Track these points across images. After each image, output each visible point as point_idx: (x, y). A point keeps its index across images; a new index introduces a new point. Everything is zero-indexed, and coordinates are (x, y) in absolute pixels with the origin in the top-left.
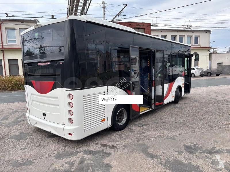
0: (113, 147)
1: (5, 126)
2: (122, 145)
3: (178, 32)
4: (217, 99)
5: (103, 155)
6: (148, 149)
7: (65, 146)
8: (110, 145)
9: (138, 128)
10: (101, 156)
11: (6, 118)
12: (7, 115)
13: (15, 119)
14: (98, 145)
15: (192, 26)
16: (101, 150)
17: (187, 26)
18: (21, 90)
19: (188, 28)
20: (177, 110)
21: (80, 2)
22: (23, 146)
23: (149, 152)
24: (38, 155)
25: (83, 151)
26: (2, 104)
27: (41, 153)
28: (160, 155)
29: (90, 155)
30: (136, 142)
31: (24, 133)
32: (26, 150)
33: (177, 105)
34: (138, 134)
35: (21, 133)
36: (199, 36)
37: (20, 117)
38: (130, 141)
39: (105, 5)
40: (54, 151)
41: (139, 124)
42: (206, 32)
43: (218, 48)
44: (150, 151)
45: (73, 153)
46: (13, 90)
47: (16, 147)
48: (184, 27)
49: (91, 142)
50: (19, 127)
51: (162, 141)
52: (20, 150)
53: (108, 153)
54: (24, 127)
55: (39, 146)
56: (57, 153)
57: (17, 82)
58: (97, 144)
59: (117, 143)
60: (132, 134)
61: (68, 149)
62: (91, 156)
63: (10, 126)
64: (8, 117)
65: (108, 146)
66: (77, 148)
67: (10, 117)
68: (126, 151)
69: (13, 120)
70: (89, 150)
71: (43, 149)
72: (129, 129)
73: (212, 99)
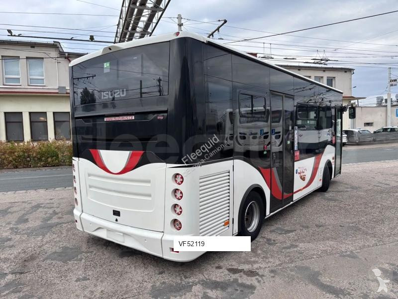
0: (251, 273)
1: (28, 235)
2: (267, 270)
3: (299, 70)
4: (389, 185)
5: (241, 289)
6: (318, 276)
7: (161, 273)
8: (245, 270)
9: (280, 238)
10: (238, 292)
11: (23, 220)
12: (23, 215)
13: (42, 222)
14: (221, 270)
15: (329, 60)
16: (232, 280)
17: (322, 60)
18: (30, 167)
19: (321, 63)
20: (332, 203)
21: (143, 14)
22: (80, 273)
23: (325, 283)
24: (116, 291)
25: (199, 282)
26: (5, 193)
27: (121, 286)
28: (348, 289)
29: (217, 290)
30: (289, 263)
31: (71, 249)
32: (88, 281)
33: (327, 195)
34: (284, 248)
35: (65, 248)
36: (334, 78)
37: (50, 218)
38: (278, 262)
39: (183, 21)
40: (145, 284)
41: (277, 229)
42: (346, 72)
43: (365, 98)
44: (325, 279)
45: (182, 286)
46: (16, 167)
47: (66, 276)
48: (316, 61)
49: (206, 265)
50: (55, 236)
51: (336, 260)
52: (76, 281)
53: (248, 285)
54: (66, 236)
55: (111, 273)
56: (152, 286)
57: (24, 152)
58: (219, 267)
59: (256, 266)
60: (275, 248)
61: (170, 278)
62: (218, 292)
63: (37, 235)
64: (26, 217)
65: (241, 272)
66: (186, 277)
67: (30, 217)
68: (278, 280)
69: (38, 223)
70: (209, 279)
71: (121, 278)
72: (265, 240)
73: (380, 185)
